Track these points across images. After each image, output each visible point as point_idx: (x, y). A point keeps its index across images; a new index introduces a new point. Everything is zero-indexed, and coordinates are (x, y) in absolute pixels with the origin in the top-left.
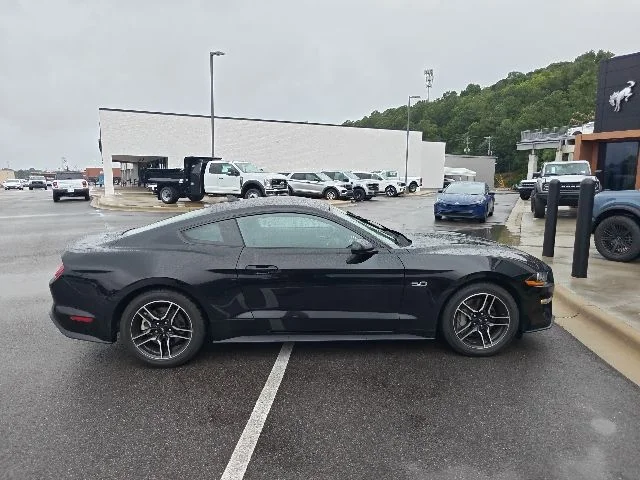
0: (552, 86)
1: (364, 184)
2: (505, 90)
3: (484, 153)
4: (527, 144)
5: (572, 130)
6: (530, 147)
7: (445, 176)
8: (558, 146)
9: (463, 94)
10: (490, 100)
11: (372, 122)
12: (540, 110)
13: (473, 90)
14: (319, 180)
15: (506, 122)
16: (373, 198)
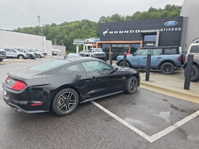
0: (76, 27)
1: (32, 53)
2: (64, 26)
3: (61, 45)
4: (76, 43)
5: (86, 40)
6: (77, 44)
7: (52, 51)
8: (83, 44)
9: (51, 25)
10: (60, 29)
11: (19, 31)
12: (75, 33)
13: (54, 25)
14: (15, 52)
15: (66, 36)
16: (36, 59)
